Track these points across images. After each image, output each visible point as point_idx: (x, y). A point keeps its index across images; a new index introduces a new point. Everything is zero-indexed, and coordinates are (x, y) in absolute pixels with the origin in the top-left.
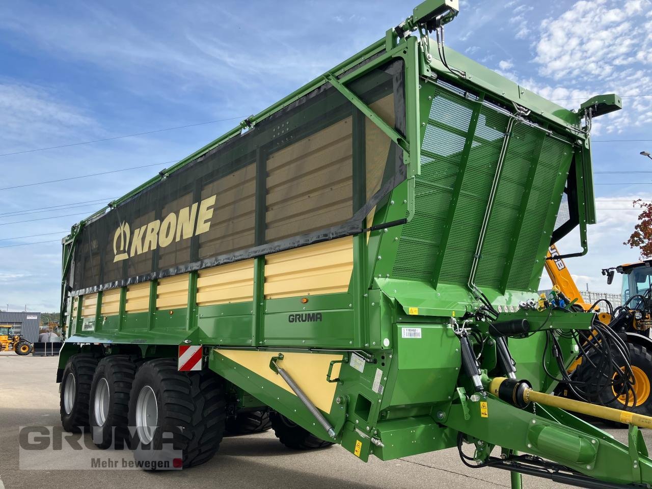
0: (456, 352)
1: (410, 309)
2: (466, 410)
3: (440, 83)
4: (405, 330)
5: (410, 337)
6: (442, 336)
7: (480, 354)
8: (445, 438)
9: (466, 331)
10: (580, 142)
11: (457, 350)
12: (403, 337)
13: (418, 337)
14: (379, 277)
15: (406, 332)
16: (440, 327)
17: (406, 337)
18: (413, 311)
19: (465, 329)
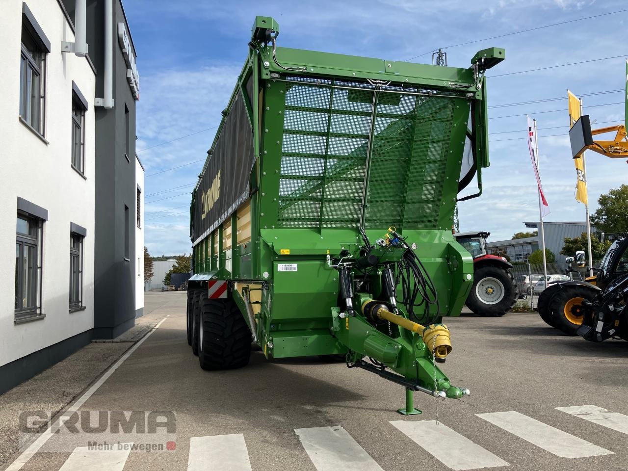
0: (333, 281)
1: (281, 250)
2: (336, 324)
3: (288, 79)
4: (281, 266)
5: (285, 271)
6: (319, 270)
7: (362, 282)
8: (338, 345)
9: (345, 265)
10: (471, 95)
11: (334, 279)
12: (279, 271)
13: (294, 270)
14: (265, 228)
15: (281, 267)
16: (318, 263)
17: (281, 270)
18: (286, 252)
19: (345, 263)
